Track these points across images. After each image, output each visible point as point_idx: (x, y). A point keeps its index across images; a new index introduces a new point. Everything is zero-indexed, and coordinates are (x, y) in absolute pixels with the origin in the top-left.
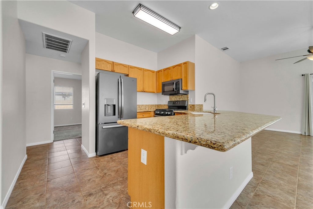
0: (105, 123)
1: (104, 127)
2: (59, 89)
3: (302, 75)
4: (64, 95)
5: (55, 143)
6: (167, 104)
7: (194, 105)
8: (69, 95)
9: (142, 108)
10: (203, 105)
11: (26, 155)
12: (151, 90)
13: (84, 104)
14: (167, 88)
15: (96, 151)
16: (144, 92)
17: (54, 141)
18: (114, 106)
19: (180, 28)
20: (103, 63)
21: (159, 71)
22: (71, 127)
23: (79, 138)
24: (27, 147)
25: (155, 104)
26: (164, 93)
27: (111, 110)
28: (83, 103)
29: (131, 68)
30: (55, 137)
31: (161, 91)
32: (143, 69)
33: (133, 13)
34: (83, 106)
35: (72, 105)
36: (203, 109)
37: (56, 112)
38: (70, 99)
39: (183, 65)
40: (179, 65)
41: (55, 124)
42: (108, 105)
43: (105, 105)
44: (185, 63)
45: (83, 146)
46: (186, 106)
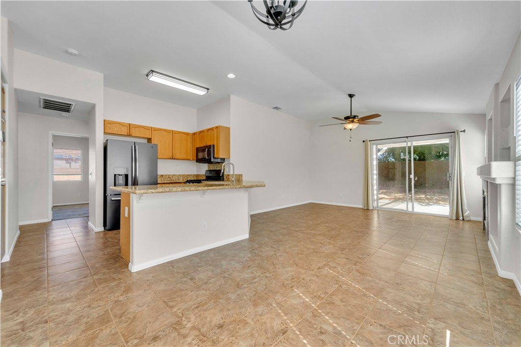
0: (115, 195)
1: (112, 199)
2: (58, 152)
3: (364, 141)
4: (69, 160)
5: (53, 222)
6: (204, 174)
7: (228, 175)
8: (76, 160)
9: (174, 178)
10: (242, 175)
11: (19, 231)
12: (184, 157)
13: (91, 174)
14: (201, 155)
15: (105, 225)
16: (174, 159)
17: (52, 220)
18: (126, 176)
19: (208, 89)
20: (116, 127)
21: (194, 134)
22: (78, 206)
23: (86, 217)
24: (20, 226)
25: (193, 174)
26: (199, 160)
27: (123, 180)
28: (90, 172)
29: (154, 130)
30: (53, 217)
31: (195, 158)
32: (173, 131)
33: (147, 75)
34: (90, 177)
35: (80, 176)
36: (243, 180)
37: (55, 185)
38: (77, 166)
39: (215, 130)
40: (212, 129)
41: (53, 203)
42: (119, 175)
43: (115, 175)
44: (217, 127)
45: (90, 224)
46: (221, 177)
